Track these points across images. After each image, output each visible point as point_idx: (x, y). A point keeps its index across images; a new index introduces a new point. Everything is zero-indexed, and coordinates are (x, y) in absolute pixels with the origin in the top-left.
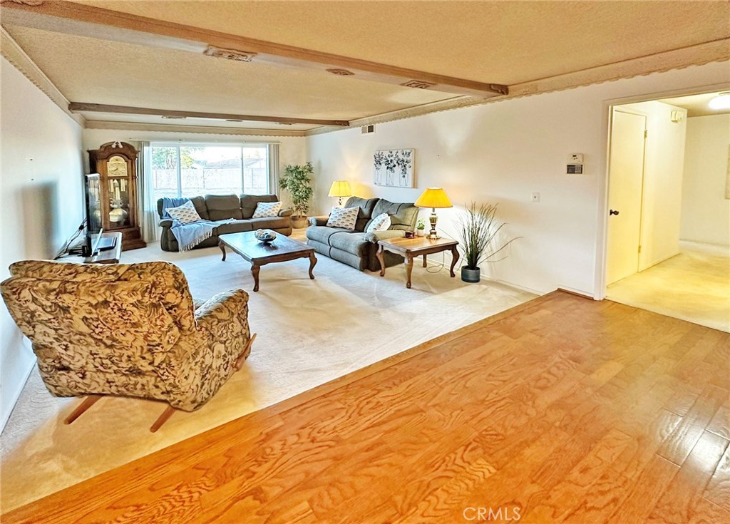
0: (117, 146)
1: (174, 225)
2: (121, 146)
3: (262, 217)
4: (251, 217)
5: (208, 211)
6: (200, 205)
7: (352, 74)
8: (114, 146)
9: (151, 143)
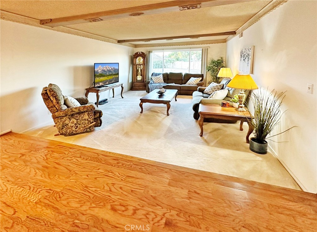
0: (140, 53)
1: (150, 83)
2: (141, 53)
3: (189, 84)
4: (185, 84)
5: (168, 79)
6: (165, 76)
7: (143, 13)
8: (139, 53)
9: (153, 51)
